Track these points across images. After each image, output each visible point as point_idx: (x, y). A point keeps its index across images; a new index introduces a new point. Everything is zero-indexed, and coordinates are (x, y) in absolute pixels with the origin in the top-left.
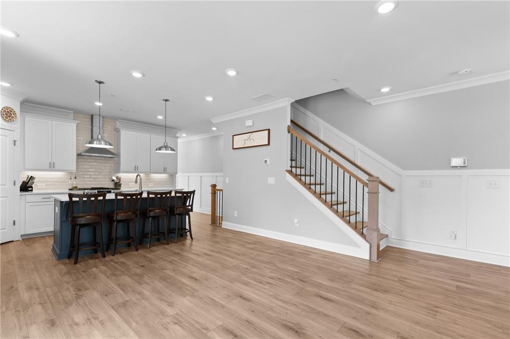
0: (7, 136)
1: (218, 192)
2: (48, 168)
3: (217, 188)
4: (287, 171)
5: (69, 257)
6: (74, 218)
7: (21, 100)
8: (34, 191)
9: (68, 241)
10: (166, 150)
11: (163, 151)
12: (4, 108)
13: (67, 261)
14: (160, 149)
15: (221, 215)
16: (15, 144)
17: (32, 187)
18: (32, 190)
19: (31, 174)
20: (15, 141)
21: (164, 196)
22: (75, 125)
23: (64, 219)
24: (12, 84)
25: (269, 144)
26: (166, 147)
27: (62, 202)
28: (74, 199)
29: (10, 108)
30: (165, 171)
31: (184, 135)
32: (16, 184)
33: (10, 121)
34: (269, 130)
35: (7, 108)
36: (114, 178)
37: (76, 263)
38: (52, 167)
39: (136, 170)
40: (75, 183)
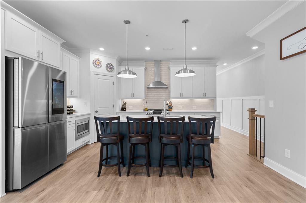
0: (109, 80)
1: (258, 118)
2: (131, 97)
3: (256, 113)
8: (127, 111)
12: (107, 64)
15: (262, 141)
16: (113, 84)
17: (125, 108)
18: (125, 110)
19: (125, 100)
20: (113, 82)
24: (105, 49)
29: (110, 64)
30: (204, 96)
32: (114, 107)
33: (111, 71)
35: (109, 64)
36: (168, 102)
39: (181, 96)
40: (146, 106)
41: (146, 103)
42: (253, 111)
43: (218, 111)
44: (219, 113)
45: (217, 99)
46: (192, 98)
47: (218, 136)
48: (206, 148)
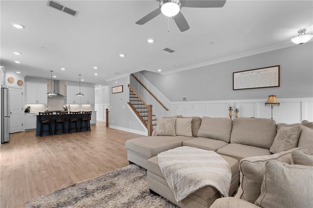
0: (20, 91)
4: (128, 103)
5: (40, 135)
6: (41, 121)
7: (25, 77)
8: (30, 112)
9: (39, 130)
10: (80, 95)
11: (79, 95)
12: (18, 80)
13: (39, 136)
14: (77, 95)
16: (22, 94)
17: (29, 111)
18: (29, 112)
19: (29, 105)
20: (22, 93)
21: (77, 113)
22: (47, 85)
23: (38, 122)
24: (21, 72)
25: (123, 92)
26: (80, 94)
27: (37, 115)
28: (41, 114)
30: (88, 103)
31: (100, 86)
34: (123, 86)
35: (20, 80)
37: (42, 137)
38: (37, 102)
39: (74, 103)
40: (47, 109)
41: (47, 107)
42: (107, 110)
43: (95, 111)
44: (96, 112)
45: (95, 105)
46: (80, 104)
47: (95, 124)
48: (88, 122)
